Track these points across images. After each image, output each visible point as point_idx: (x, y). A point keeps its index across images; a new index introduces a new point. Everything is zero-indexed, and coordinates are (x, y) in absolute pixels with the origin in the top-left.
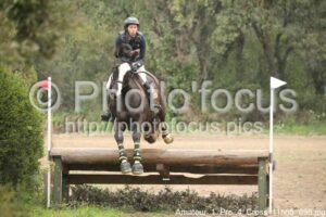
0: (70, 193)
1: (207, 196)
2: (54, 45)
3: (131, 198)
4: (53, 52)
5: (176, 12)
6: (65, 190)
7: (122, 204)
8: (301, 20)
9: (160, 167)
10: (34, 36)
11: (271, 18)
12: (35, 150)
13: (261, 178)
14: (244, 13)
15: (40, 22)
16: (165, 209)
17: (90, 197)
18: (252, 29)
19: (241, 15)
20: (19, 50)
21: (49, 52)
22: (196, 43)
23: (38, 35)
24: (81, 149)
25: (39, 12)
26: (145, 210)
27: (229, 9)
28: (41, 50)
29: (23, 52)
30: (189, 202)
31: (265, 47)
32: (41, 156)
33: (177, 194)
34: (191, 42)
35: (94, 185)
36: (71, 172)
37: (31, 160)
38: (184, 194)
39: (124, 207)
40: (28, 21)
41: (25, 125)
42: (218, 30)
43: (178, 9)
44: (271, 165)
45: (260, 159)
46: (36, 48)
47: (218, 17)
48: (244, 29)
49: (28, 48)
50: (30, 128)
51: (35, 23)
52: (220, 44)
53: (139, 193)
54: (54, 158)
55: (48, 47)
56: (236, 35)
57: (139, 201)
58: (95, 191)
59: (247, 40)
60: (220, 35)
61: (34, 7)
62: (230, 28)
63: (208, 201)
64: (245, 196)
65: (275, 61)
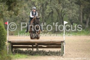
0: (13, 51)
1: (48, 51)
2: (18, 12)
3: (29, 52)
4: (18, 14)
5: (36, 5)
6: (12, 50)
7: (26, 54)
8: (68, 7)
9: (36, 44)
10: (13, 9)
11: (60, 6)
12: (4, 40)
13: (62, 47)
14: (53, 5)
15: (15, 5)
16: (37, 55)
17: (18, 52)
18: (55, 9)
19: (53, 6)
20: (9, 13)
21: (16, 14)
22: (41, 13)
23: (14, 9)
24: (16, 40)
25: (14, 3)
26: (32, 55)
27: (50, 4)
28: (14, 13)
29: (10, 14)
30: (43, 53)
31: (58, 14)
32: (6, 41)
33: (40, 51)
34: (40, 13)
35: (19, 49)
36: (14, 46)
37: (4, 42)
38: (42, 51)
39: (27, 54)
40: (11, 5)
41: (2, 34)
42: (47, 10)
43: (37, 4)
44: (64, 43)
45: (61, 42)
46: (13, 13)
47: (47, 6)
48: (53, 9)
49: (11, 13)
50: (3, 34)
51: (13, 6)
52: (47, 13)
53: (31, 51)
54: (9, 42)
55: (16, 12)
56: (52, 11)
57: (31, 53)
58: (20, 50)
59: (54, 12)
60: (47, 11)
61: (13, 1)
62: (50, 9)
63: (48, 53)
64: (58, 51)
65: (61, 17)
